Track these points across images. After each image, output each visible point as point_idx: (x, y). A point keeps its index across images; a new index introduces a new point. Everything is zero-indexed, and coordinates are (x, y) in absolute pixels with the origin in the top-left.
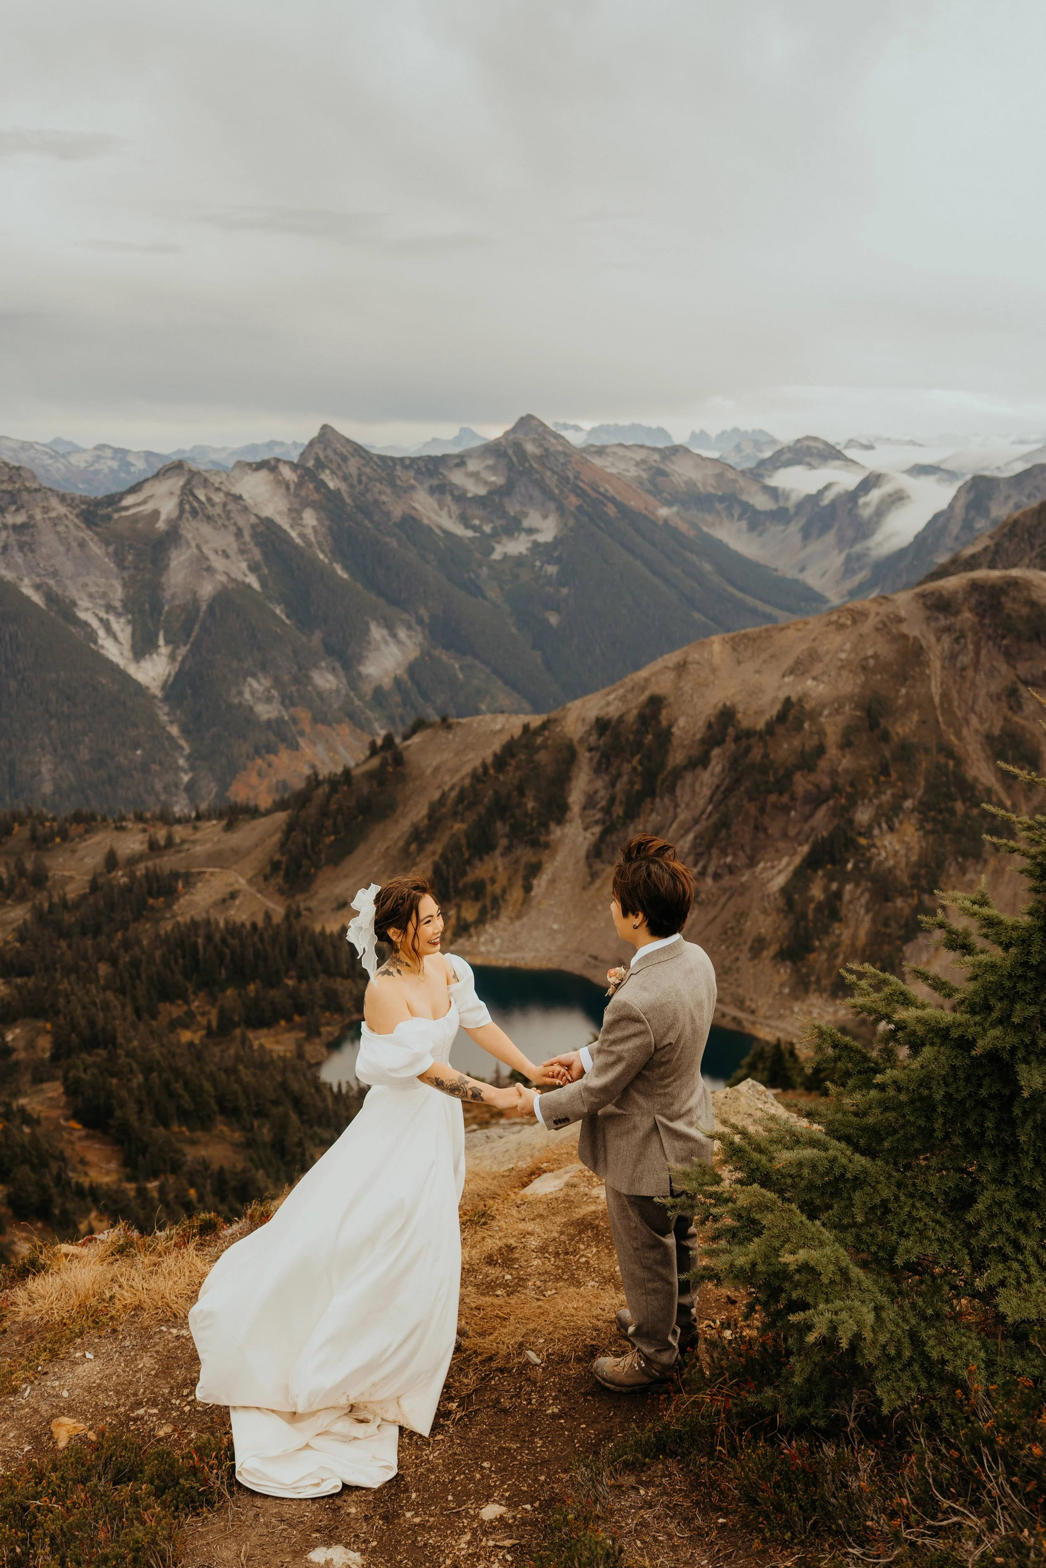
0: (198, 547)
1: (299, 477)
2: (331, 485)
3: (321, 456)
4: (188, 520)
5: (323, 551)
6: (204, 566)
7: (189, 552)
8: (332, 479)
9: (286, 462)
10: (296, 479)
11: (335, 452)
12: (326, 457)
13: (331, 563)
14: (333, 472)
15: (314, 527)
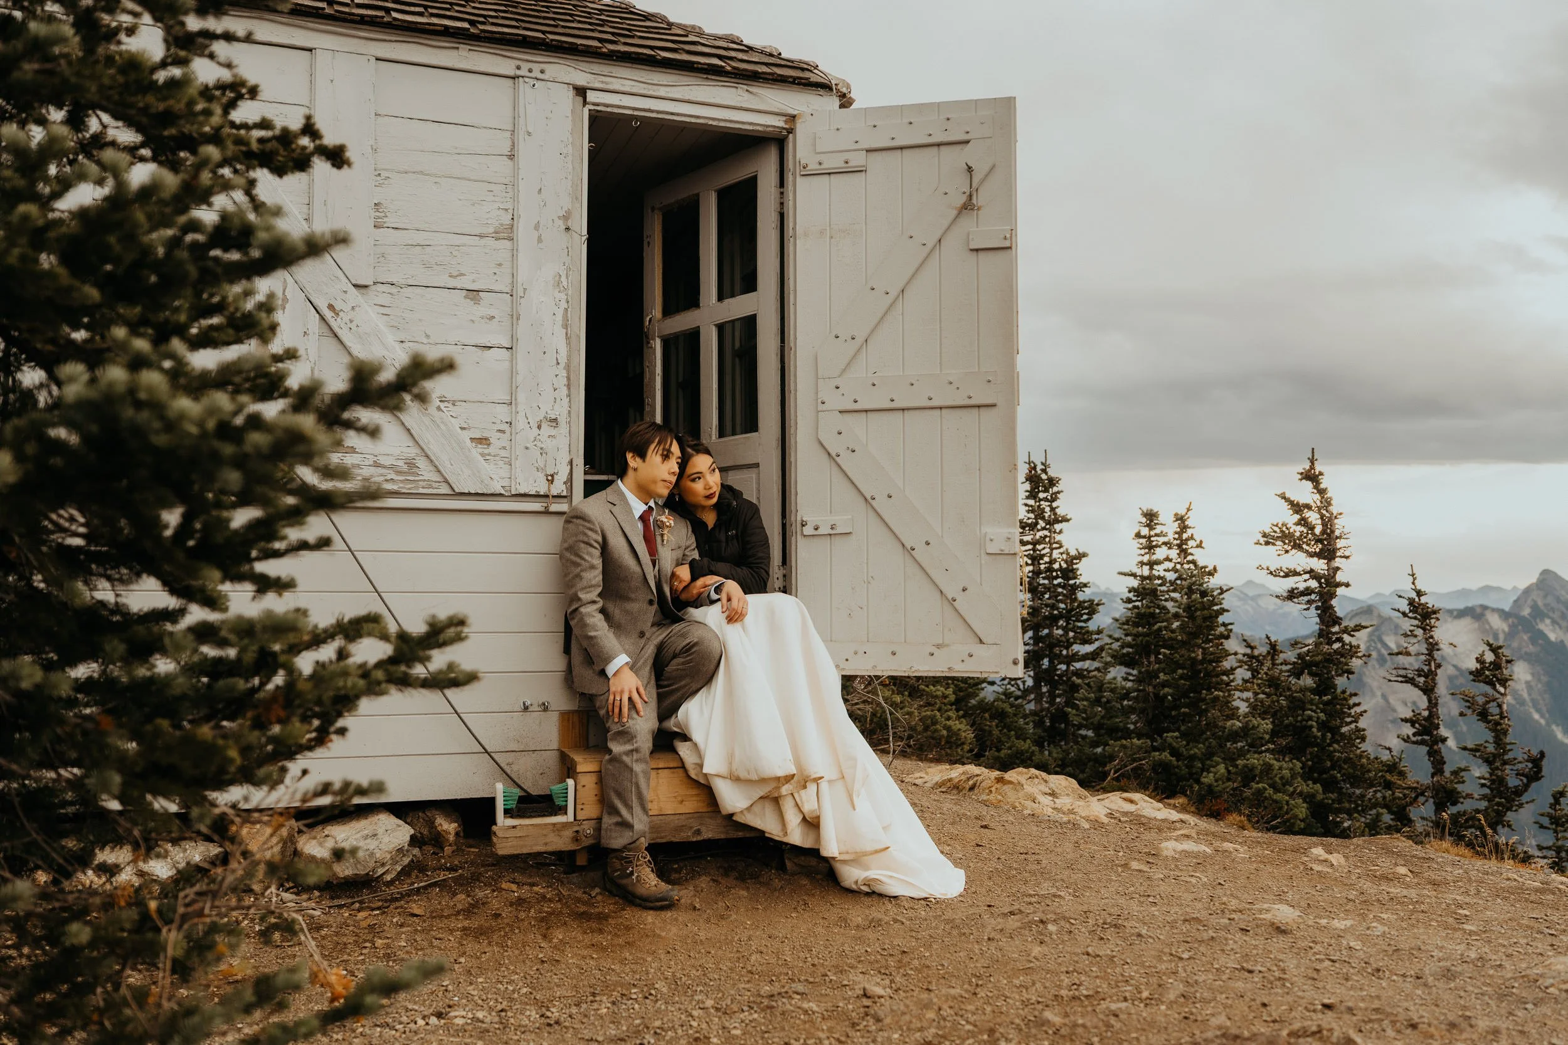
0: (1384, 696)
1: (1510, 626)
2: (1552, 637)
3: (1540, 603)
4: (1374, 668)
5: (1538, 711)
6: (1390, 718)
7: (1374, 701)
8: (1554, 631)
9: (1494, 610)
10: (1506, 629)
11: (1558, 600)
12: (1546, 605)
13: (1548, 724)
14: (1554, 622)
15: (1527, 683)
